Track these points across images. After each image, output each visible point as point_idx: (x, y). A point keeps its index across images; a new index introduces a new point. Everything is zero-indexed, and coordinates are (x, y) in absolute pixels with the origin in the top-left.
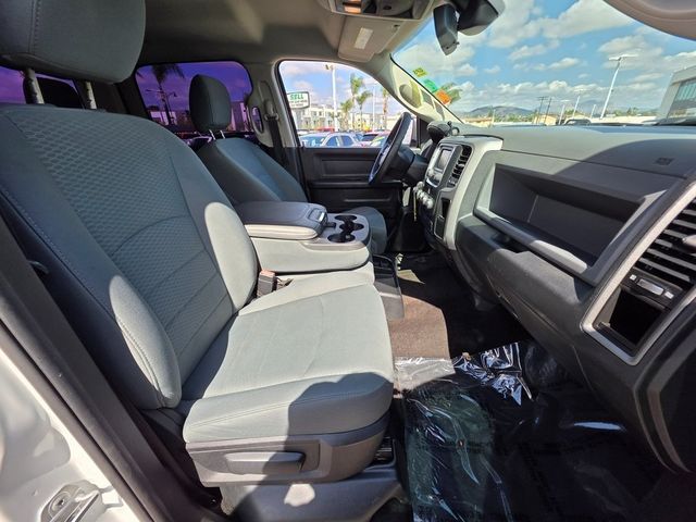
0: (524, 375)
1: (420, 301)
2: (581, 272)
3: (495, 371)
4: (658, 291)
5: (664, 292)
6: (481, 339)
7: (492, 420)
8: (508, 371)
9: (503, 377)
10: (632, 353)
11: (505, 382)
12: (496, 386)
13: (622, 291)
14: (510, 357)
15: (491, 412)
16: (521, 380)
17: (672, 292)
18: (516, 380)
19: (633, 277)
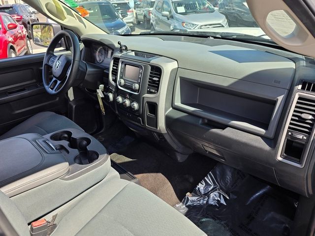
0: (221, 188)
1: (145, 175)
2: (263, 134)
3: (207, 194)
4: (301, 137)
5: (303, 137)
6: (191, 180)
7: (223, 223)
8: (214, 190)
9: (212, 195)
10: (300, 163)
11: (215, 197)
12: (211, 202)
13: (287, 140)
14: (210, 182)
15: (219, 219)
16: (221, 192)
17: (306, 136)
18: (219, 193)
19: (290, 133)
